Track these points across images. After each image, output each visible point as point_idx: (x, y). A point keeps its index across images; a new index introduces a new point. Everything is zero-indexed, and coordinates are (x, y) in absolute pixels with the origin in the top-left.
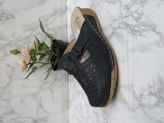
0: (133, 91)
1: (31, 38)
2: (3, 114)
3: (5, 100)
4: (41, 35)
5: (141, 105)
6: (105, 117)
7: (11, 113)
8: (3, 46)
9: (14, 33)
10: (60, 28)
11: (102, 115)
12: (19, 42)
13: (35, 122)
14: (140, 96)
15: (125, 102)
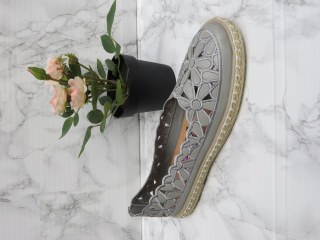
0: (287, 115)
1: (64, 32)
2: (10, 187)
3: (14, 159)
4: (85, 26)
5: (302, 142)
6: (222, 179)
7: (25, 184)
8: (8, 48)
9: (31, 23)
12: (40, 40)
13: (75, 203)
14: (301, 123)
15: (268, 141)
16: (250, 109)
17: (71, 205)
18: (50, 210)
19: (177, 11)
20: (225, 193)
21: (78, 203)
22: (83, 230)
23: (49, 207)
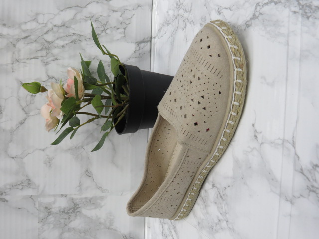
0: (296, 154)
2: (8, 187)
3: (13, 158)
4: (96, 21)
5: (312, 190)
6: (222, 208)
7: (24, 185)
8: (12, 40)
9: (37, 14)
10: (137, 8)
11: (216, 203)
12: (46, 33)
13: (75, 207)
14: (313, 167)
15: (273, 179)
16: (256, 137)
17: (71, 209)
18: (49, 212)
19: (190, 10)
20: (224, 224)
21: (78, 208)
22: (82, 234)
23: (48, 209)
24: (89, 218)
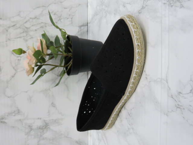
0: (168, 86)
1: (41, 18)
2: (6, 114)
3: (9, 97)
5: (178, 107)
6: (130, 121)
7: (16, 113)
9: (20, 12)
10: (79, 6)
11: (126, 118)
12: (26, 23)
13: (46, 125)
14: (178, 94)
15: (156, 102)
16: (146, 78)
17: (44, 126)
18: (31, 129)
19: (108, 5)
20: (131, 131)
21: (48, 126)
22: (51, 141)
23: (30, 127)
24: (54, 131)
